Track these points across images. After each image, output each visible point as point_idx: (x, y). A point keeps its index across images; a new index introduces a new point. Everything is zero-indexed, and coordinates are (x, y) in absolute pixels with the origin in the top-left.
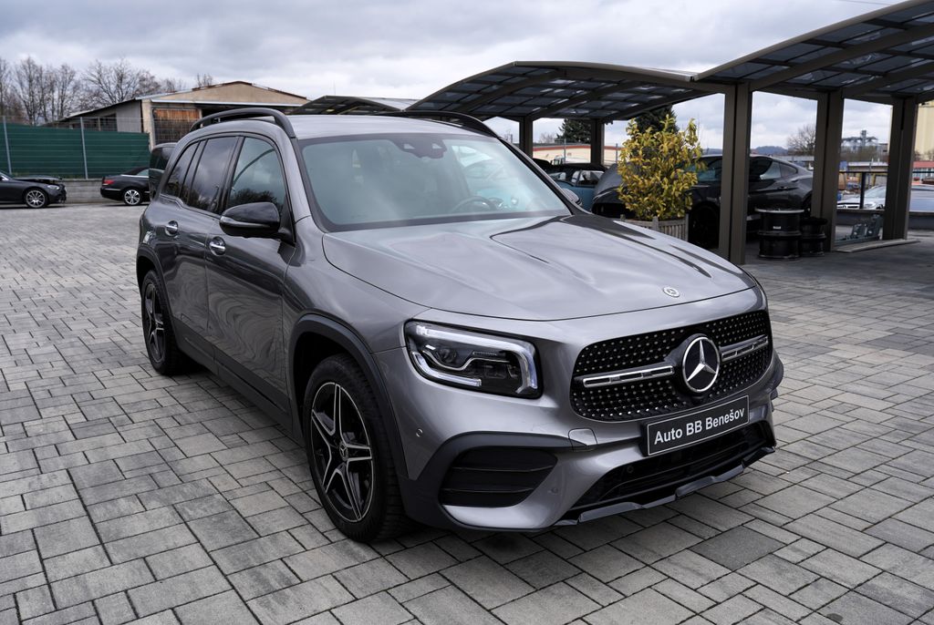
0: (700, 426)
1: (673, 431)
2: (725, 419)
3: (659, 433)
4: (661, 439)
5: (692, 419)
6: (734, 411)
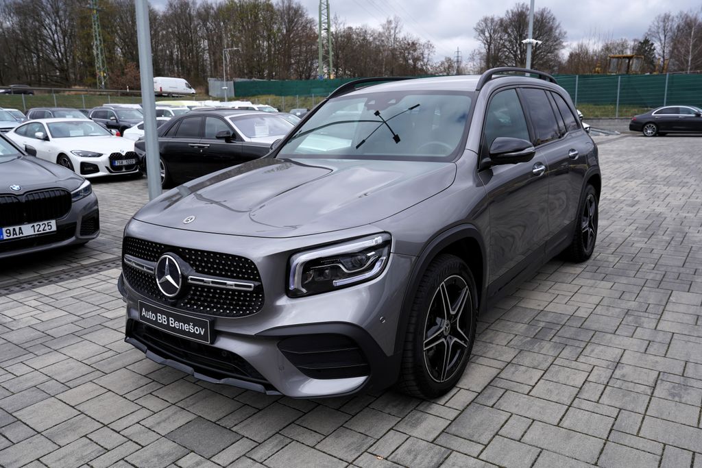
0: (165, 320)
1: (150, 313)
2: (186, 327)
3: (144, 309)
4: (145, 314)
5: (161, 312)
6: (194, 326)
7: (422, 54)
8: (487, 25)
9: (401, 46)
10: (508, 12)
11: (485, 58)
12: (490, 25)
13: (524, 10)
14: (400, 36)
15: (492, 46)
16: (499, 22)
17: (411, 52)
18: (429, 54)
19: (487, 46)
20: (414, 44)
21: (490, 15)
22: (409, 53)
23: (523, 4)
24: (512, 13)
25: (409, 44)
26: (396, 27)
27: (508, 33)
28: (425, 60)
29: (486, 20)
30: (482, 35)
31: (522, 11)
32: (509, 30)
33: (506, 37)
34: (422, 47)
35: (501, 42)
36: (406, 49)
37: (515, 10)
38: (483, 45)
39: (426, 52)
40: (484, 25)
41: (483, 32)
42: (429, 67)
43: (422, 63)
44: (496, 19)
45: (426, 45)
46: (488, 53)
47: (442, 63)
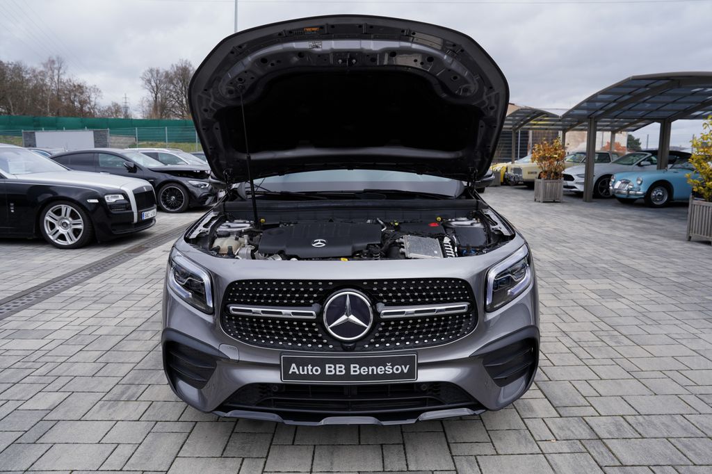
0: (342, 369)
1: (310, 367)
2: (380, 370)
3: (294, 365)
4: (296, 370)
5: (335, 362)
6: (393, 366)
7: (89, 97)
8: (152, 76)
9: (66, 87)
10: (173, 66)
11: (153, 105)
12: (155, 76)
13: (187, 66)
14: (64, 78)
15: (159, 95)
16: (164, 74)
17: (78, 94)
18: (96, 98)
19: (154, 95)
20: (80, 87)
21: (155, 67)
22: (75, 95)
23: (186, 61)
24: (177, 67)
25: (75, 86)
26: (60, 68)
27: (173, 84)
28: (93, 104)
29: (151, 71)
30: (148, 84)
31: (185, 66)
32: (175, 82)
33: (172, 87)
34: (88, 90)
35: (168, 92)
36: (73, 91)
37: (179, 65)
38: (150, 93)
39: (93, 96)
40: (150, 75)
41: (149, 81)
42: (96, 110)
43: (89, 106)
44: (161, 71)
45: (92, 89)
46: (156, 101)
47: (109, 108)
